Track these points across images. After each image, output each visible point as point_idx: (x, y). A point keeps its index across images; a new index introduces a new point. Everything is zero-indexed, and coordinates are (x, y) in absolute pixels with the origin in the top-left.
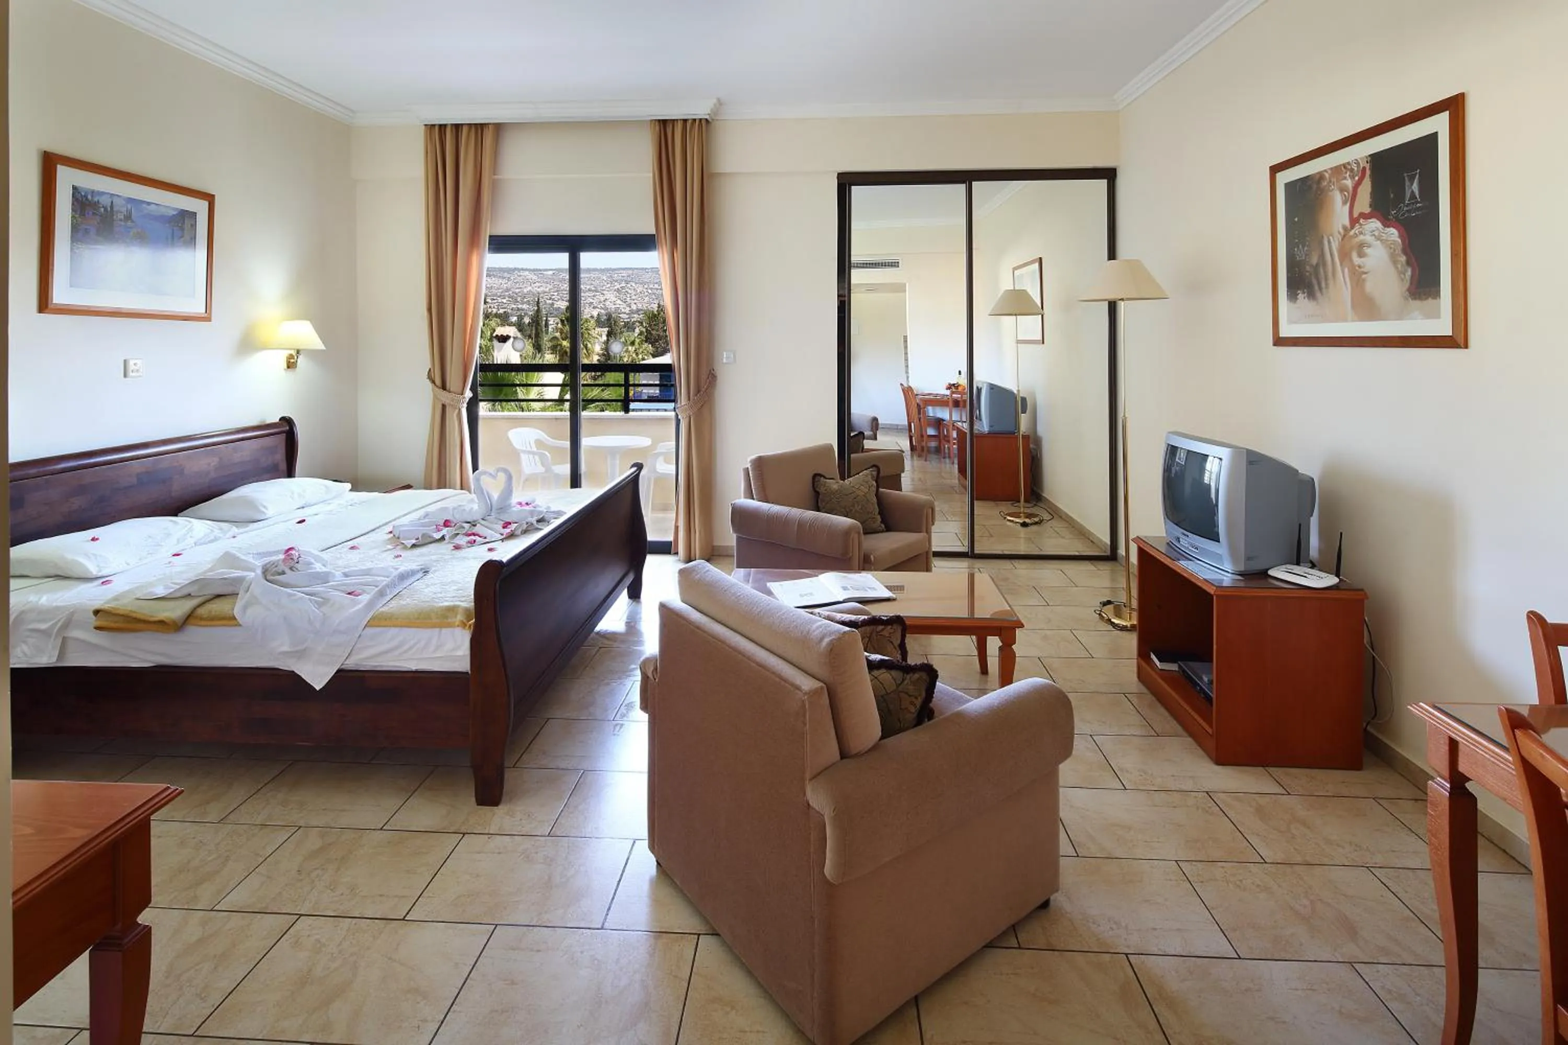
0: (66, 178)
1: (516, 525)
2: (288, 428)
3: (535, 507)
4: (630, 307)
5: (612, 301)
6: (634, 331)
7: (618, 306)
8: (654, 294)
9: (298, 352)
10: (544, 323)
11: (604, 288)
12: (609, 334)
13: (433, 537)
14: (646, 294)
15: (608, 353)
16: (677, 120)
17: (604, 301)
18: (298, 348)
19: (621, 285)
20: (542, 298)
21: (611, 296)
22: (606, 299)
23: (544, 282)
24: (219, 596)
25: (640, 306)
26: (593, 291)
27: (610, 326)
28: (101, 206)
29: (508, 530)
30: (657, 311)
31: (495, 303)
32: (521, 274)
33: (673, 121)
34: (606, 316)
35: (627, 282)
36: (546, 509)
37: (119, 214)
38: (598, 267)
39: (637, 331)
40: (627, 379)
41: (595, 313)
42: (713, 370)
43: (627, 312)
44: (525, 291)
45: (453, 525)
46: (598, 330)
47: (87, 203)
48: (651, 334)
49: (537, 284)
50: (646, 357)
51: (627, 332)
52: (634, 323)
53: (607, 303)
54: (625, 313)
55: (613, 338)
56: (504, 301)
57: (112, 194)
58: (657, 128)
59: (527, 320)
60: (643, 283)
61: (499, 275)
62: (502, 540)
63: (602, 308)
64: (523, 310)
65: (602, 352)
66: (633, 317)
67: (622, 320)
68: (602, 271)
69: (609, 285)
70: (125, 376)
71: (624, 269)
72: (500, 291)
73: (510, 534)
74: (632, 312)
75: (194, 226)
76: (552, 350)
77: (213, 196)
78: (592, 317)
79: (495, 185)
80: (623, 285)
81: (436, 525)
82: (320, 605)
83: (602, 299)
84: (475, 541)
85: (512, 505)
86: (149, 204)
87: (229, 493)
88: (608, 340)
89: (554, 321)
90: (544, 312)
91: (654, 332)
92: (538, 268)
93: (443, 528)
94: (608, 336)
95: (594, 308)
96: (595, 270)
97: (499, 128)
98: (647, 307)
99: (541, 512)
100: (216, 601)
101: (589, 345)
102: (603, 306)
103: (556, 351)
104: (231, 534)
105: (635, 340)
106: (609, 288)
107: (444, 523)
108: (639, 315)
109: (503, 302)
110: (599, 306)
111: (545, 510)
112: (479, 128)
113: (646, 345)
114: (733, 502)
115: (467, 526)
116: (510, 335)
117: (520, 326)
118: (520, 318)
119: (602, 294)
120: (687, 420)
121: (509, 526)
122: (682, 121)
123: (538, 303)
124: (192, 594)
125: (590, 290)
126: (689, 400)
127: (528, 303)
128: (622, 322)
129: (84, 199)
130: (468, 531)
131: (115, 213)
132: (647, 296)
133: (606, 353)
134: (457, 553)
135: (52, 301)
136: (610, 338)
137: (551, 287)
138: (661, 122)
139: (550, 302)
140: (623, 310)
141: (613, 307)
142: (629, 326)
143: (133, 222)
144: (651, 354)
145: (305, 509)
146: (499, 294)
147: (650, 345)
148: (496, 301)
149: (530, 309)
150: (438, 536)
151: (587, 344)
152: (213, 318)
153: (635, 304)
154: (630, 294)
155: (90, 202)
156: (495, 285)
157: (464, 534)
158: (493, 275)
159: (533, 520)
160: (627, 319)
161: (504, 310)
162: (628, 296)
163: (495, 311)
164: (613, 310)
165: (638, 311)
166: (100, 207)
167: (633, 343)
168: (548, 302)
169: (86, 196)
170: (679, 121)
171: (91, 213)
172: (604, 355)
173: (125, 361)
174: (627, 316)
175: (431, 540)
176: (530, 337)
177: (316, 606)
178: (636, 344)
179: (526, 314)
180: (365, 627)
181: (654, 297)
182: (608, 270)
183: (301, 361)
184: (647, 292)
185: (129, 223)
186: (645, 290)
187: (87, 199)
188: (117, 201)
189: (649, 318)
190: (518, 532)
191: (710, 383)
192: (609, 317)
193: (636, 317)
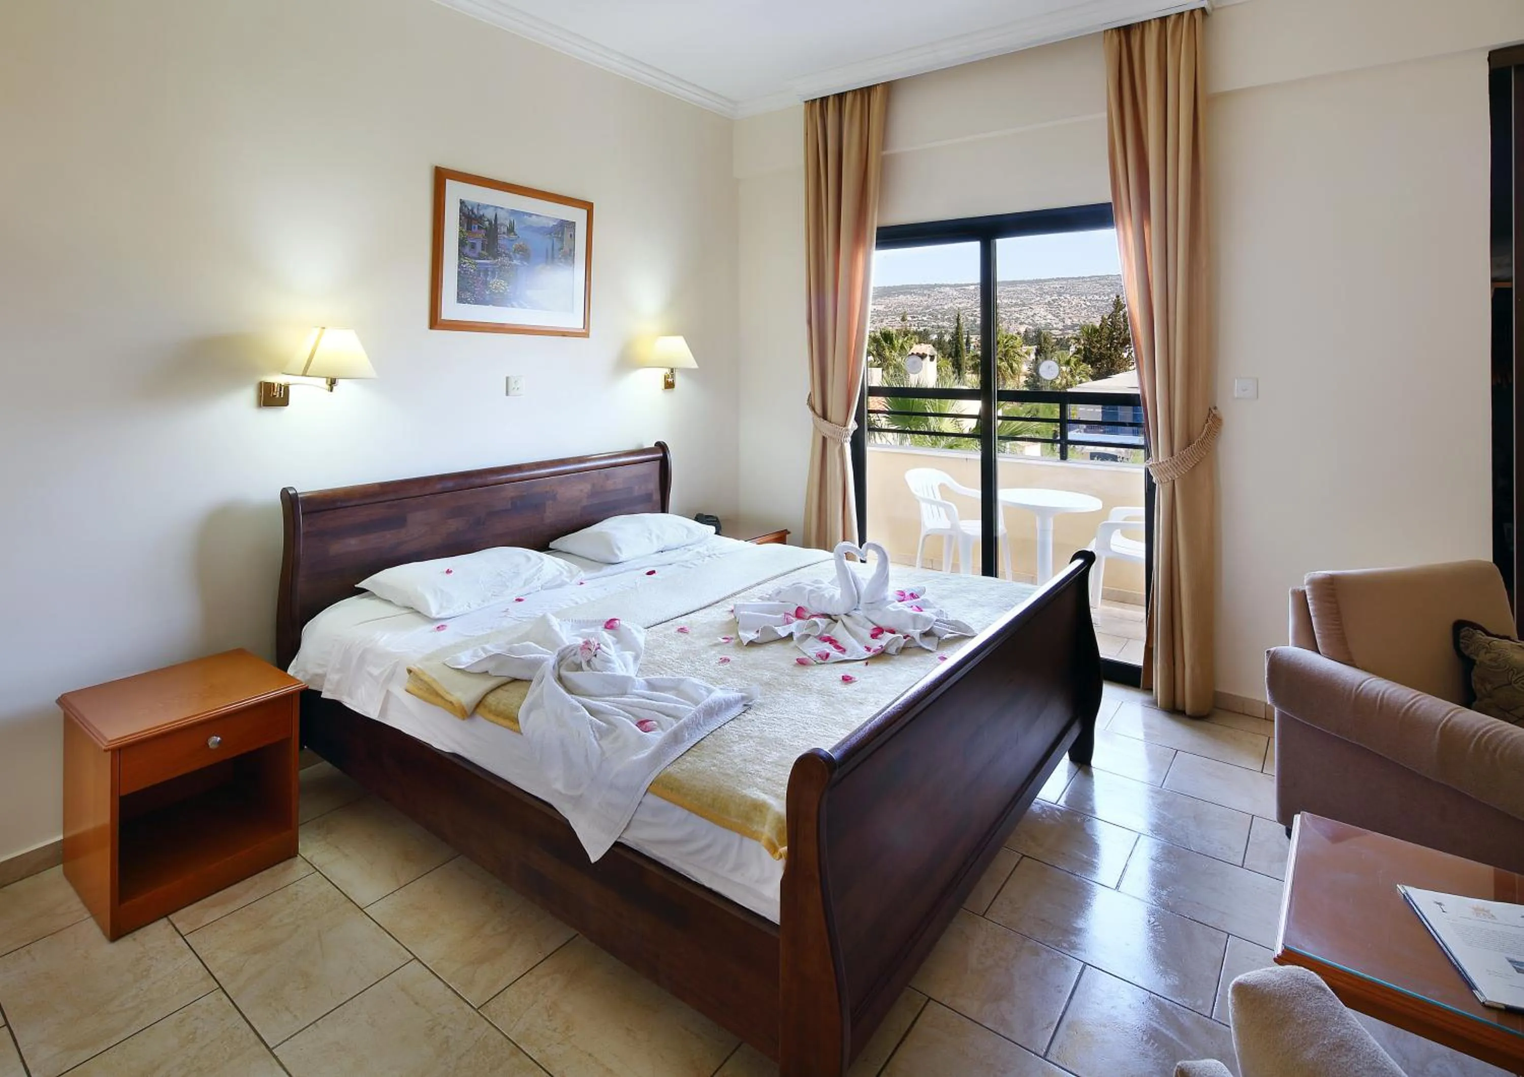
0: (455, 192)
1: (892, 636)
2: (661, 455)
3: (920, 609)
4: (1064, 322)
5: (1042, 317)
6: (1069, 349)
7: (1049, 321)
8: (1094, 307)
9: (672, 370)
10: (965, 340)
11: (1033, 301)
12: (1038, 353)
13: (776, 632)
14: (1084, 306)
15: (1038, 374)
16: (1150, 21)
17: (1033, 316)
18: (672, 367)
19: (1053, 298)
20: (964, 314)
21: (1041, 311)
22: (1035, 314)
23: (965, 298)
24: (515, 680)
25: (1076, 320)
26: (1020, 305)
27: (1040, 344)
28: (486, 219)
29: (876, 644)
30: (1101, 325)
31: (915, 321)
32: (943, 291)
33: (1143, 25)
34: (1035, 332)
35: (1060, 294)
36: (936, 614)
37: (502, 227)
38: (1026, 279)
39: (1073, 349)
40: (1063, 411)
41: (1022, 329)
42: (1215, 408)
43: (1061, 327)
44: (946, 307)
45: (808, 615)
46: (1025, 348)
47: (473, 216)
48: (1091, 352)
49: (960, 300)
50: (1084, 380)
51: (1061, 349)
52: (1068, 340)
53: (1037, 318)
54: (1056, 329)
55: (1043, 356)
56: (925, 318)
57: (497, 207)
58: (1116, 40)
59: (947, 338)
60: (1079, 295)
61: (919, 292)
62: (867, 661)
63: (1029, 324)
64: (943, 327)
65: (1030, 372)
66: (1068, 334)
67: (1054, 337)
68: (1031, 283)
69: (1039, 298)
70: (507, 394)
71: (1058, 279)
72: (921, 308)
73: (879, 652)
74: (1066, 327)
75: (573, 236)
76: (973, 369)
77: (592, 204)
78: (1018, 333)
79: (885, 163)
80: (1055, 297)
81: (786, 614)
82: (602, 734)
83: (1032, 314)
84: (828, 655)
85: (890, 599)
86: (531, 215)
87: (597, 525)
88: (1037, 359)
89: (976, 339)
90: (964, 329)
91: (1095, 350)
92: (959, 283)
93: (794, 619)
94: (1036, 354)
95: (1021, 323)
96: (1022, 282)
97: (889, 88)
98: (1084, 322)
99: (928, 621)
100: (509, 687)
101: (1015, 365)
102: (1031, 321)
103: (978, 371)
104: (577, 580)
105: (1070, 360)
106: (1038, 301)
107: (797, 611)
108: (1075, 331)
109: (923, 320)
110: (1026, 322)
111: (935, 618)
112: (866, 92)
113: (1084, 365)
114: (1272, 649)
115: (822, 622)
116: (926, 353)
117: (939, 345)
118: (941, 336)
119: (1030, 308)
120: (1169, 485)
121: (880, 636)
122: (1158, 21)
123: (958, 320)
124: (490, 672)
125: (1016, 304)
126: (1172, 455)
127: (949, 320)
128: (1054, 338)
129: (471, 213)
130: (823, 632)
131: (499, 227)
132: (1085, 308)
133: (1035, 376)
134: (798, 671)
135: (441, 317)
136: (1039, 357)
137: (973, 302)
138: (1122, 32)
139: (972, 318)
140: (1055, 326)
141: (1043, 322)
142: (1063, 344)
143: (515, 235)
144: (1090, 375)
145: (664, 553)
146: (919, 312)
147: (1090, 366)
148: (916, 319)
149: (949, 326)
150: (783, 632)
151: (1012, 364)
152: (591, 334)
153: (1070, 318)
154: (1064, 307)
155: (476, 216)
156: (915, 303)
157: (816, 637)
158: (914, 293)
159: (916, 633)
160: (1060, 335)
161: (924, 328)
162: (1062, 309)
163: (915, 328)
164: (1043, 326)
165: (1073, 327)
166: (484, 221)
167: (1068, 363)
168: (970, 318)
169: (472, 211)
170: (1153, 22)
171: (477, 226)
172: (1032, 376)
173: (507, 378)
174: (1061, 332)
175: (774, 637)
176: (950, 355)
177: (597, 735)
178: (1072, 364)
179: (946, 332)
180: (645, 794)
181: (1093, 309)
182: (1037, 281)
183: (679, 380)
184: (1085, 304)
185: (512, 236)
186: (1082, 302)
187: (473, 213)
188: (501, 214)
189: (1087, 333)
190: (892, 650)
191: (1209, 428)
192: (1039, 333)
193: (1070, 333)
